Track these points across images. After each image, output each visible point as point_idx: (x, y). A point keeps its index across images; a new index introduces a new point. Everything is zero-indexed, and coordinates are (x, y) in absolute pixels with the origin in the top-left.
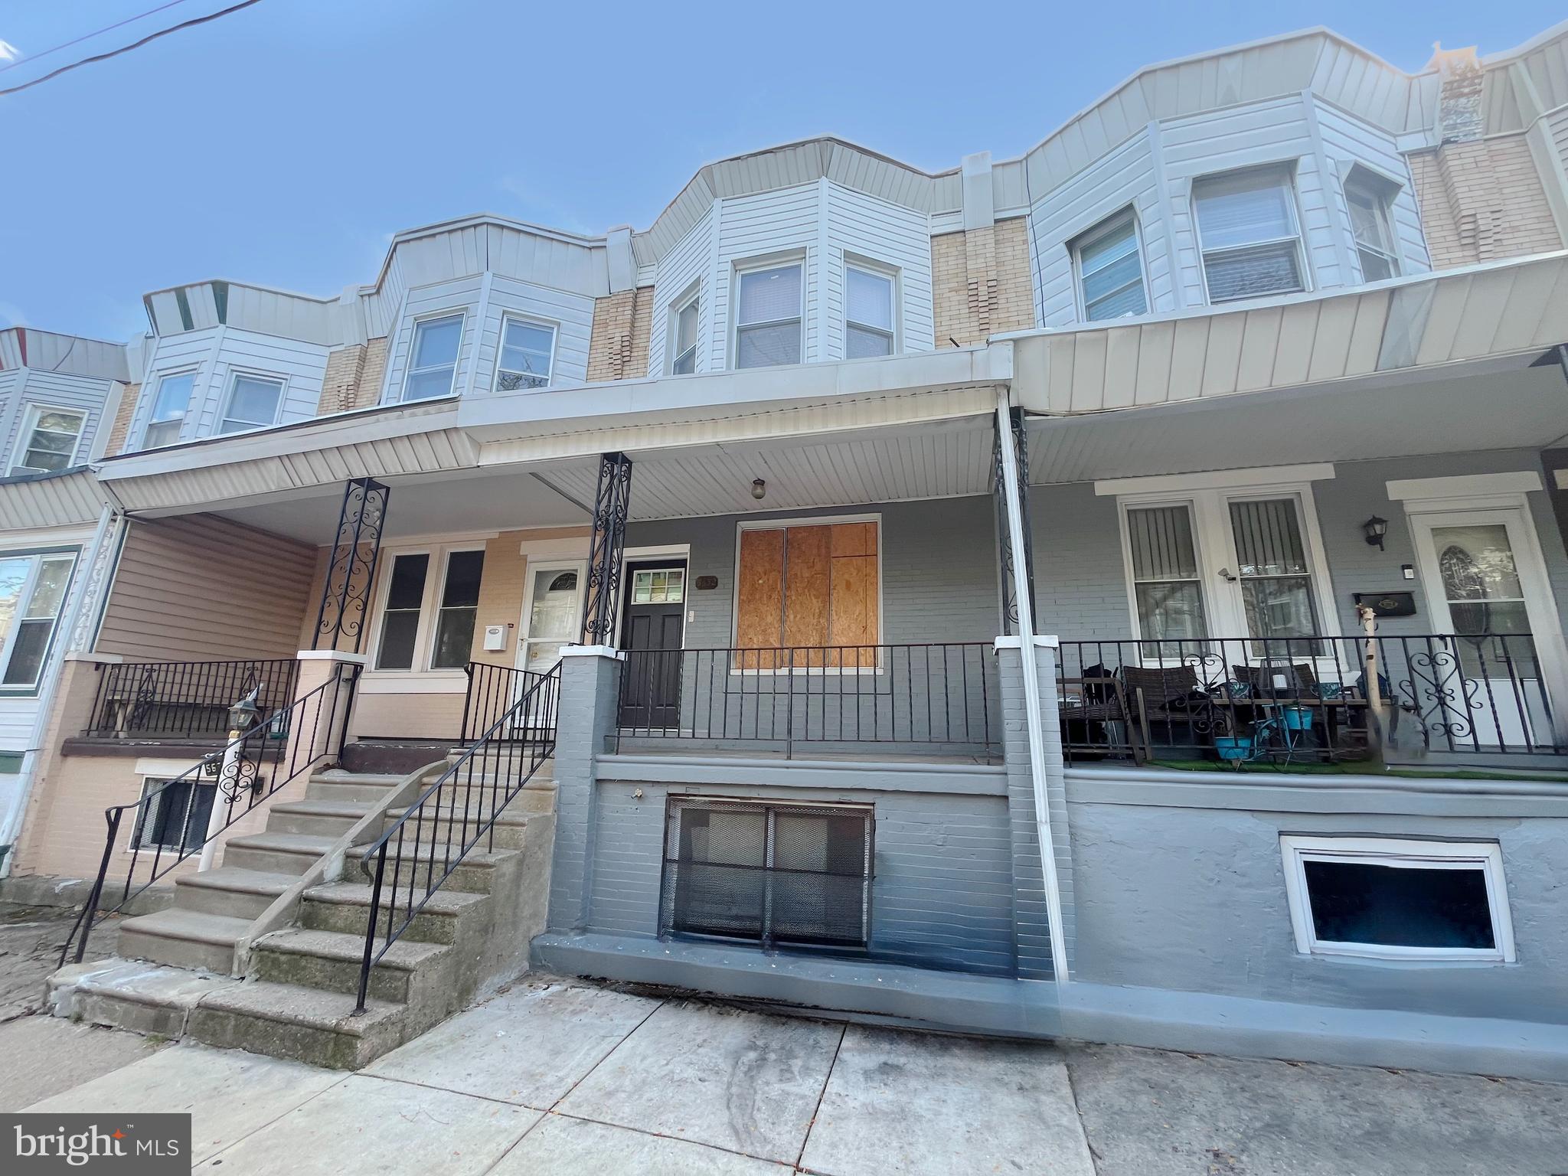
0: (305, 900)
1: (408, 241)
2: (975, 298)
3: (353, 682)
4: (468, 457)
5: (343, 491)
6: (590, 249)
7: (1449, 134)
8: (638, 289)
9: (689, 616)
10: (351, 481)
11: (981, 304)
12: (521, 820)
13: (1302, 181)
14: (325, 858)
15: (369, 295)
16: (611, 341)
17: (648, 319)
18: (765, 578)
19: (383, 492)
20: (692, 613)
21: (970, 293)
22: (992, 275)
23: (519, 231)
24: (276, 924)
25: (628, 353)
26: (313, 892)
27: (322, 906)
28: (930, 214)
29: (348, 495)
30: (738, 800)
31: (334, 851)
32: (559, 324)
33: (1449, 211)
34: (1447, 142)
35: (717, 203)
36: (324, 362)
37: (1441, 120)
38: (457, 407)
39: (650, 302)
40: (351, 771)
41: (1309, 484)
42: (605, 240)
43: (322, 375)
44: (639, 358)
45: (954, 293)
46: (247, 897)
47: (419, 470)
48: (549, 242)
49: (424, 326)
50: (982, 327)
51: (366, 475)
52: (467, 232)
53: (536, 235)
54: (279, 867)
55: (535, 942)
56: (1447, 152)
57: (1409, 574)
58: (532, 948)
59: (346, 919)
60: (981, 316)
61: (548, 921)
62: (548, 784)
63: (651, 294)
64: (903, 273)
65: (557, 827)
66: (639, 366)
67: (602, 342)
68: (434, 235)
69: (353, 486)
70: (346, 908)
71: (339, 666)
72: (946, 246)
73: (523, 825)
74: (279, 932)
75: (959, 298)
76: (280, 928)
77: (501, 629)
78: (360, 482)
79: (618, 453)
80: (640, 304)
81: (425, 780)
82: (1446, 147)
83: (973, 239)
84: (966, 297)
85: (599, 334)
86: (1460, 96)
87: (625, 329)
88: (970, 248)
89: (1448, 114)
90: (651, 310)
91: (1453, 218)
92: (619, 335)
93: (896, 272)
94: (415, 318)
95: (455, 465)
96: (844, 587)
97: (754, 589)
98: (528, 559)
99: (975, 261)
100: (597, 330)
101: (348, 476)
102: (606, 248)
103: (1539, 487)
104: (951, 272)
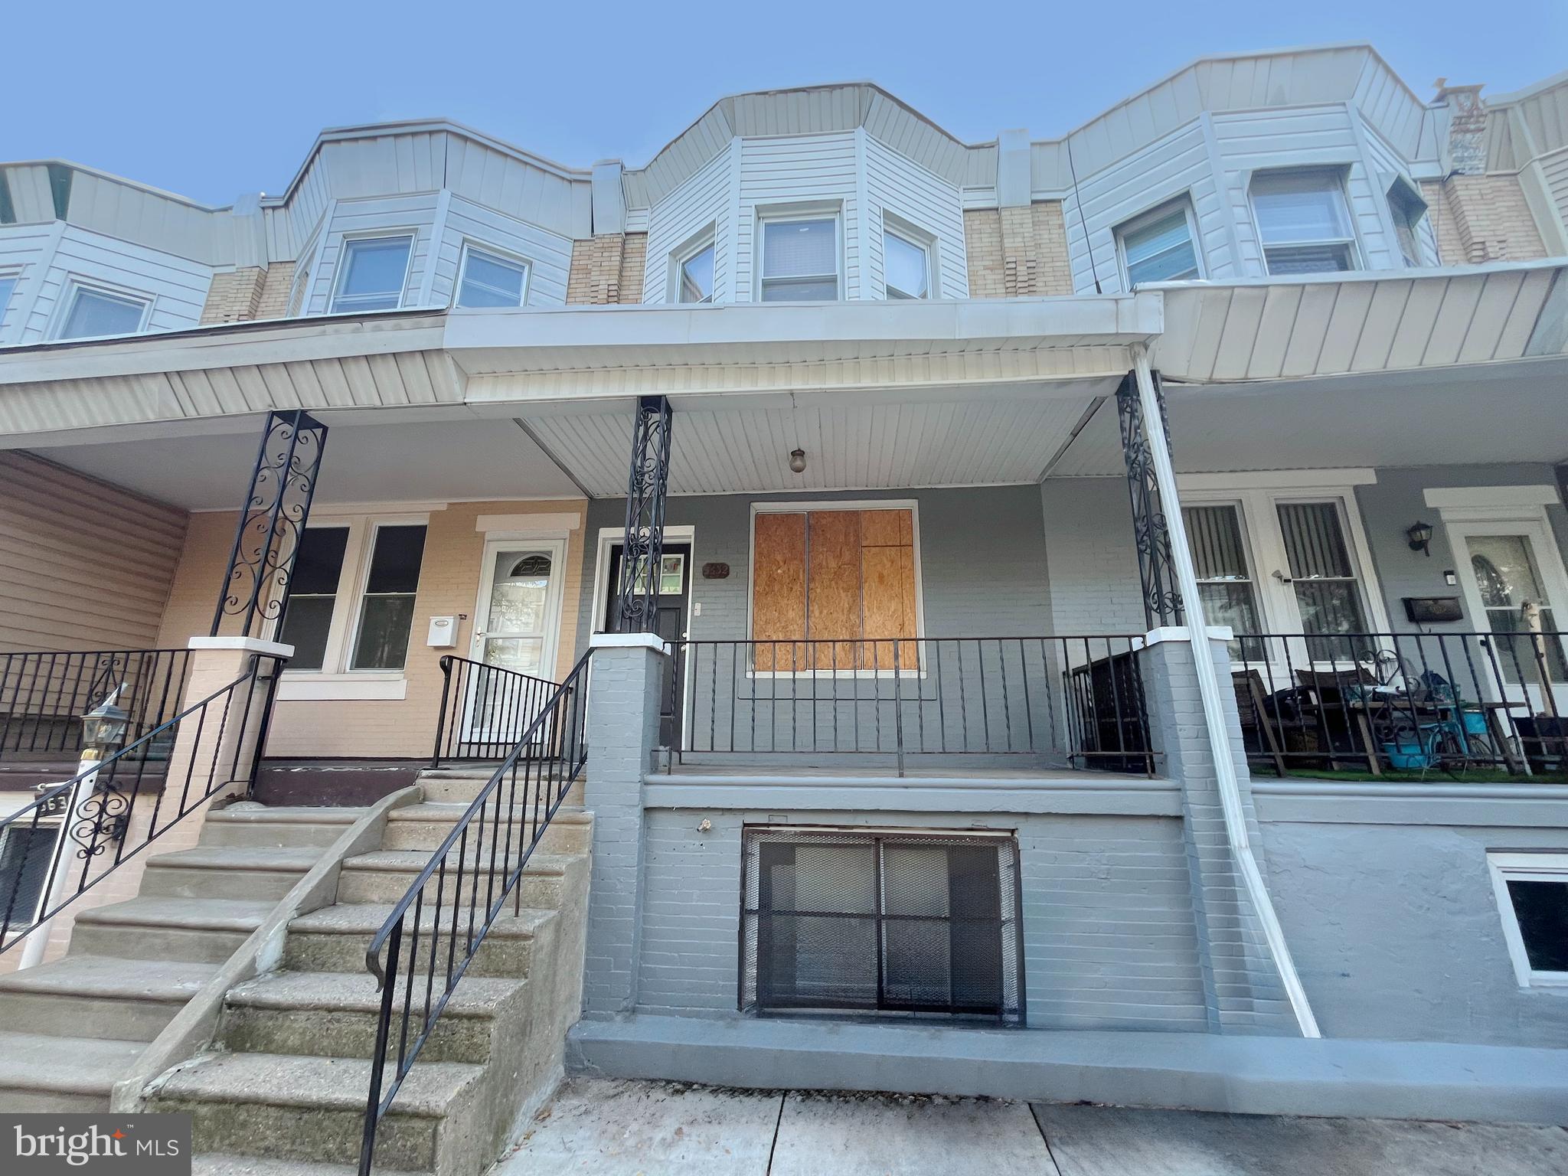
0: (230, 1006)
1: (338, 141)
2: (1013, 278)
3: (272, 681)
4: (450, 388)
5: (262, 427)
6: (570, 182)
7: (1457, 166)
8: (626, 234)
9: (694, 609)
10: (274, 413)
11: (1019, 285)
12: (556, 867)
13: (1354, 186)
14: (257, 938)
15: (274, 208)
16: (593, 289)
17: (639, 269)
18: (785, 568)
19: (319, 432)
20: (698, 606)
21: (1008, 272)
22: (1032, 256)
23: (486, 147)
24: (185, 1050)
26: (243, 993)
27: (261, 1014)
28: (962, 187)
29: (269, 431)
30: (836, 830)
31: (269, 927)
32: (531, 264)
33: (1458, 237)
34: (1455, 173)
35: (736, 142)
36: (206, 285)
37: (1450, 152)
38: (444, 322)
39: (642, 252)
40: (266, 803)
41: (1352, 488)
42: (590, 174)
43: (202, 299)
45: (989, 271)
46: (122, 1005)
47: (378, 404)
48: (522, 166)
49: (356, 246)
51: (297, 406)
52: (418, 139)
53: (506, 155)
54: (171, 951)
55: (572, 1036)
56: (1455, 183)
57: (1450, 579)
58: (569, 1044)
59: (303, 1033)
61: (583, 1003)
62: (581, 816)
63: (644, 241)
64: (939, 243)
65: (591, 872)
67: (583, 290)
68: (375, 138)
69: (276, 421)
70: (303, 1016)
71: (255, 659)
72: (978, 222)
73: (559, 874)
74: (188, 1064)
75: (994, 277)
76: (189, 1055)
77: (450, 620)
78: (287, 416)
79: (659, 397)
80: (630, 251)
81: (394, 814)
82: (1455, 177)
83: (1008, 217)
84: (1002, 276)
85: (579, 281)
86: (1468, 131)
87: (611, 277)
88: (1006, 226)
89: (1456, 147)
90: (643, 259)
91: (1463, 244)
92: (604, 282)
93: (932, 241)
94: (344, 237)
95: (432, 401)
96: (877, 580)
97: (771, 579)
98: (487, 537)
99: (1012, 240)
100: (576, 277)
101: (270, 406)
102: (591, 183)
103: (1556, 501)
104: (984, 249)
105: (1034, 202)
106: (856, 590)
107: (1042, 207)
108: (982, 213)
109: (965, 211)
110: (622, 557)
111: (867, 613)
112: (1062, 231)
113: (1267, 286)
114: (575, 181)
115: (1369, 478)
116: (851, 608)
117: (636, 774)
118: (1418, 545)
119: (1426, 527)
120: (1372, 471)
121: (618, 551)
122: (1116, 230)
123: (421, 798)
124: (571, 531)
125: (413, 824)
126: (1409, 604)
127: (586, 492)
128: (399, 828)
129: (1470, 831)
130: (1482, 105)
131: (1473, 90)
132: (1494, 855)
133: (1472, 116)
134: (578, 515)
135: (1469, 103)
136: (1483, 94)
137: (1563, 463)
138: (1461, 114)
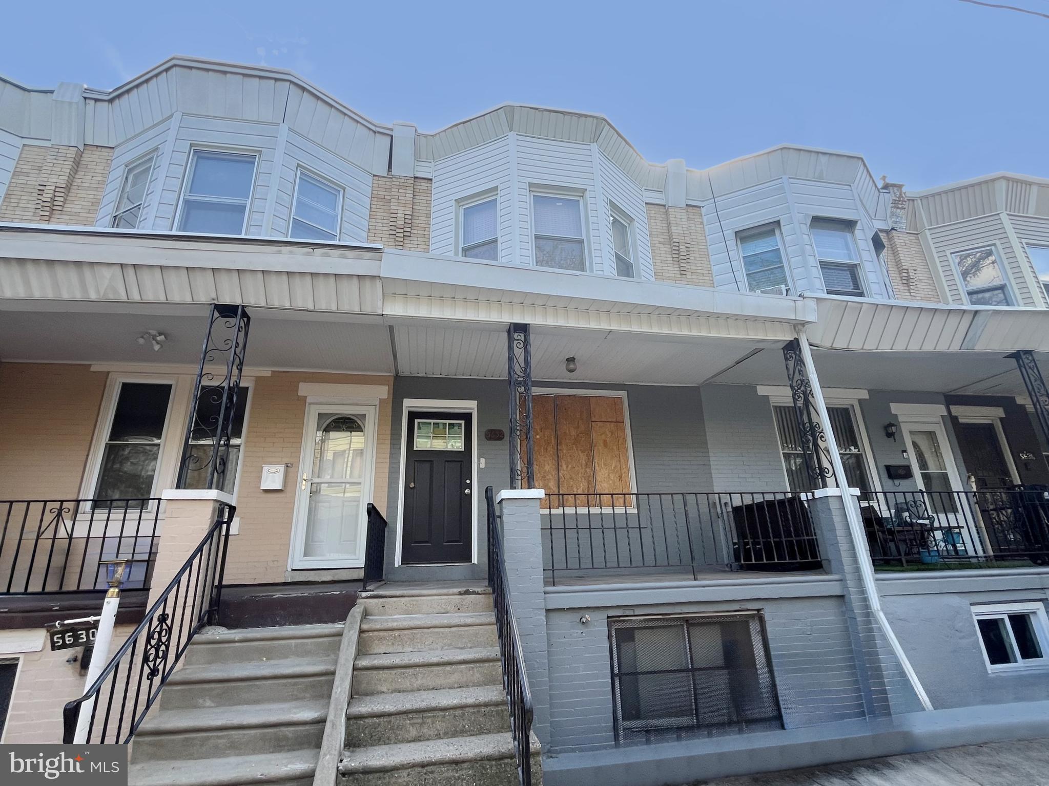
2: (677, 252)
6: (375, 132)
7: (894, 225)
8: (416, 178)
10: (217, 306)
11: (681, 257)
15: (96, 100)
16: (392, 215)
17: (426, 205)
18: (542, 434)
19: (245, 320)
20: (483, 460)
21: (674, 248)
22: (688, 240)
23: (318, 98)
25: (409, 230)
26: (351, 763)
27: (370, 777)
28: (644, 188)
29: (212, 322)
30: (660, 617)
32: (344, 189)
33: (896, 264)
34: (893, 229)
35: (512, 135)
36: (14, 153)
37: (891, 217)
38: (379, 257)
39: (428, 192)
40: (229, 626)
41: (857, 400)
42: (392, 130)
43: (9, 167)
44: (419, 236)
45: (663, 246)
48: (342, 116)
50: (682, 272)
51: (238, 301)
53: (332, 106)
56: (894, 235)
57: (905, 455)
60: (682, 265)
63: (429, 185)
64: (635, 223)
66: (419, 243)
67: (382, 214)
72: (654, 212)
75: (665, 249)
77: (281, 468)
80: (418, 191)
82: (893, 231)
83: (673, 213)
84: (670, 250)
85: (378, 207)
86: (898, 208)
87: (407, 209)
88: (672, 219)
89: (893, 215)
90: (429, 199)
91: (898, 268)
92: (402, 212)
93: (631, 222)
94: (191, 145)
95: (357, 310)
96: (602, 445)
98: (308, 400)
99: (676, 228)
100: (376, 203)
101: (213, 299)
102: (392, 137)
103: (945, 413)
104: (659, 230)
105: (687, 205)
106: (590, 450)
107: (690, 209)
108: (656, 207)
109: (646, 203)
110: (416, 421)
111: (597, 468)
112: (702, 226)
114: (379, 133)
115: (865, 395)
116: (587, 464)
117: (540, 586)
118: (890, 435)
119: (895, 425)
120: (866, 391)
121: (413, 416)
122: (736, 233)
123: (369, 613)
124: (381, 400)
126: (888, 468)
127: (397, 371)
129: (963, 595)
130: (904, 196)
131: (900, 187)
132: (972, 607)
133: (900, 201)
134: (387, 387)
135: (898, 193)
136: (904, 190)
137: (950, 394)
138: (895, 198)
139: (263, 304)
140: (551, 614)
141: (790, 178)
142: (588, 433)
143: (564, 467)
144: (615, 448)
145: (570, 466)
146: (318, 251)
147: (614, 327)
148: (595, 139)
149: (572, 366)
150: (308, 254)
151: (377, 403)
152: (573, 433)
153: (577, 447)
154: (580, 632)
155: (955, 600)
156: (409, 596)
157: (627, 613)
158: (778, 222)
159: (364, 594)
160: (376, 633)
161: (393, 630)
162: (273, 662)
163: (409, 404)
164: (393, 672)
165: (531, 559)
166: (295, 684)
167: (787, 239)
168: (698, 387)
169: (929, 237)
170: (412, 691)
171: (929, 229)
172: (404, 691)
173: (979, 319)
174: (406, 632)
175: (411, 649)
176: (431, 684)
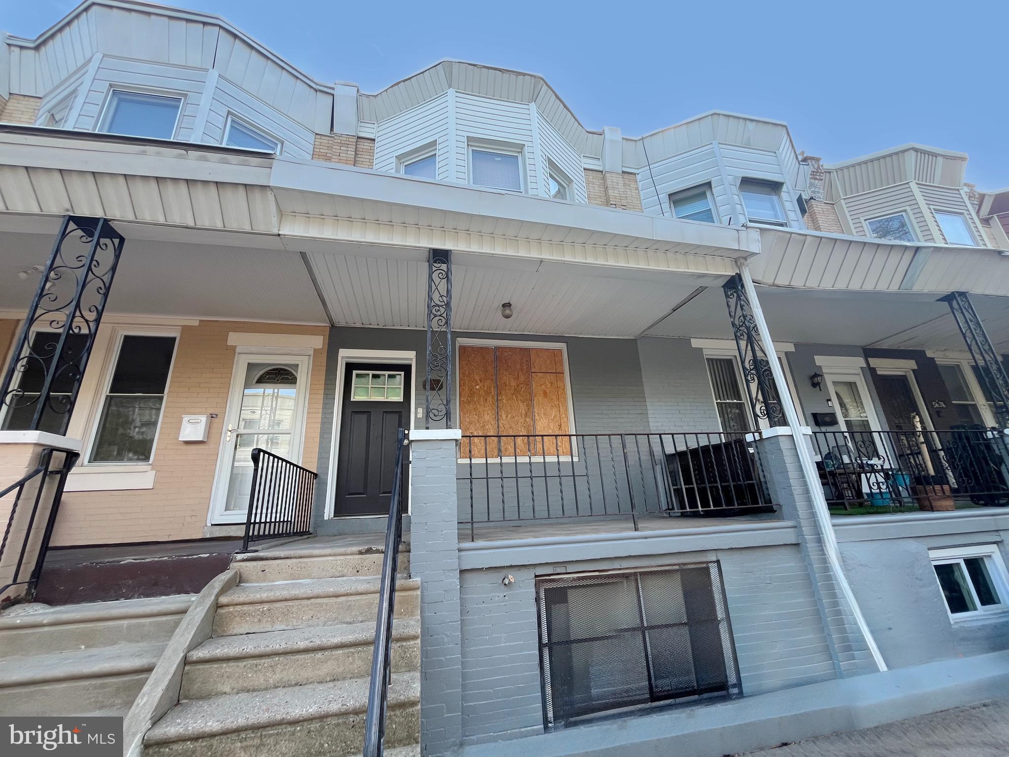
3: (63, 473)
5: (56, 228)
6: (316, 90)
7: (813, 195)
8: (359, 138)
9: (417, 413)
10: (71, 218)
13: (784, 195)
15: (22, 48)
18: (481, 385)
19: (116, 241)
20: (421, 409)
22: (624, 203)
23: (254, 48)
28: (583, 155)
29: (64, 235)
30: (597, 574)
32: (282, 143)
34: (812, 198)
35: (451, 92)
37: (810, 188)
38: (271, 164)
39: (371, 152)
40: (52, 602)
42: (333, 89)
47: (190, 224)
49: (124, 96)
51: (99, 214)
52: (193, 26)
53: (268, 58)
56: (813, 203)
57: (830, 403)
62: (411, 583)
63: (371, 145)
64: (575, 185)
69: (72, 226)
71: (48, 453)
72: (592, 177)
77: (203, 419)
78: (87, 224)
79: (447, 251)
80: (361, 150)
82: (812, 200)
83: (610, 178)
86: (816, 179)
88: (609, 183)
89: (811, 186)
90: (371, 158)
93: (570, 183)
94: (111, 85)
95: (247, 228)
96: (542, 395)
97: (472, 393)
98: (238, 350)
99: (612, 191)
101: (68, 210)
102: (333, 95)
103: (865, 365)
104: (596, 194)
105: (623, 172)
106: (529, 401)
107: (626, 176)
108: (594, 172)
109: (584, 169)
110: (355, 372)
111: (537, 417)
112: (637, 192)
113: (806, 235)
114: (321, 91)
115: (791, 348)
116: (526, 414)
117: (454, 543)
118: (815, 385)
119: (819, 375)
120: (792, 344)
121: (350, 367)
122: (670, 195)
123: (238, 581)
124: (315, 350)
125: (245, 608)
126: (815, 415)
127: (331, 320)
128: (229, 613)
129: (920, 539)
130: (821, 168)
131: (817, 160)
132: (930, 552)
133: (817, 172)
134: (322, 337)
135: (816, 166)
136: (821, 163)
137: (868, 347)
138: (813, 170)
139: (131, 217)
140: (468, 576)
141: (719, 143)
142: (528, 384)
143: (504, 417)
144: (554, 397)
145: (510, 416)
146: (193, 153)
147: (546, 256)
148: (534, 99)
149: (508, 312)
150: (180, 156)
151: (312, 353)
152: (513, 384)
153: (516, 397)
154: (502, 595)
155: (913, 546)
156: (295, 558)
157: (559, 570)
158: (709, 184)
159: (239, 557)
160: (238, 608)
161: (262, 602)
162: (94, 651)
163: (346, 354)
164: (242, 664)
165: (444, 511)
166: (103, 686)
167: (718, 199)
168: (635, 341)
169: (845, 206)
170: (266, 689)
171: (844, 199)
172: (254, 690)
173: (920, 256)
174: (278, 605)
175: (283, 627)
176: (293, 678)
